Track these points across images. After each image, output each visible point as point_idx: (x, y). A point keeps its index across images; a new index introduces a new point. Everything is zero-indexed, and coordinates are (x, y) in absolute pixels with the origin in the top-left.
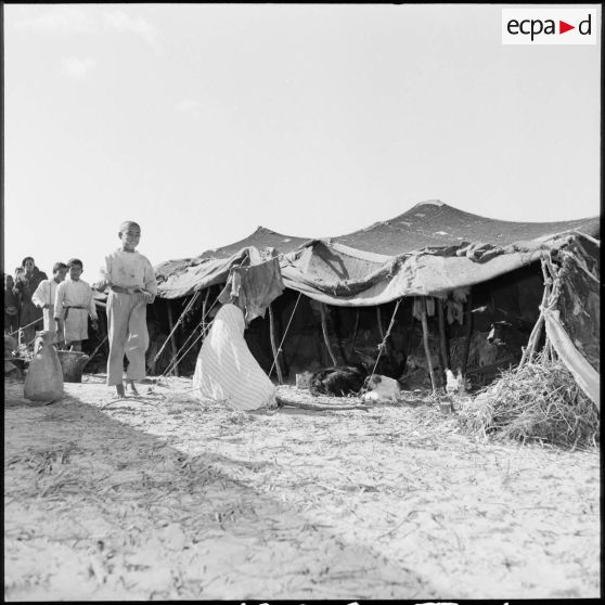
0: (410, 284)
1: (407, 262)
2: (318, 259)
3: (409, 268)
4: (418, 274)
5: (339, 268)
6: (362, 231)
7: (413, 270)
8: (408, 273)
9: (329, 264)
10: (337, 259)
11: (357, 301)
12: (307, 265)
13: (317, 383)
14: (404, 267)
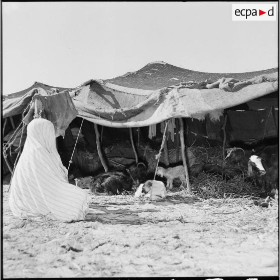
0: (175, 109)
1: (170, 93)
2: (94, 94)
3: (172, 98)
4: (181, 101)
5: (111, 100)
6: (120, 77)
7: (176, 98)
8: (172, 101)
9: (103, 97)
10: (109, 93)
11: (131, 124)
12: (86, 98)
13: (98, 185)
14: (168, 96)
